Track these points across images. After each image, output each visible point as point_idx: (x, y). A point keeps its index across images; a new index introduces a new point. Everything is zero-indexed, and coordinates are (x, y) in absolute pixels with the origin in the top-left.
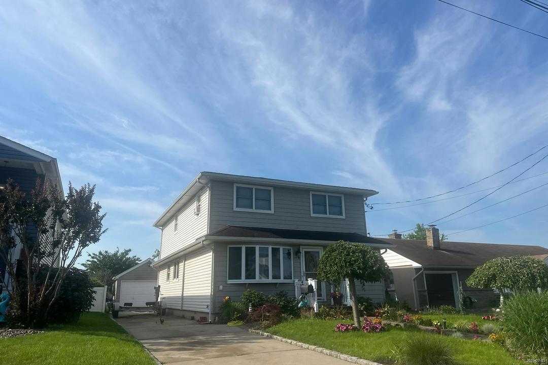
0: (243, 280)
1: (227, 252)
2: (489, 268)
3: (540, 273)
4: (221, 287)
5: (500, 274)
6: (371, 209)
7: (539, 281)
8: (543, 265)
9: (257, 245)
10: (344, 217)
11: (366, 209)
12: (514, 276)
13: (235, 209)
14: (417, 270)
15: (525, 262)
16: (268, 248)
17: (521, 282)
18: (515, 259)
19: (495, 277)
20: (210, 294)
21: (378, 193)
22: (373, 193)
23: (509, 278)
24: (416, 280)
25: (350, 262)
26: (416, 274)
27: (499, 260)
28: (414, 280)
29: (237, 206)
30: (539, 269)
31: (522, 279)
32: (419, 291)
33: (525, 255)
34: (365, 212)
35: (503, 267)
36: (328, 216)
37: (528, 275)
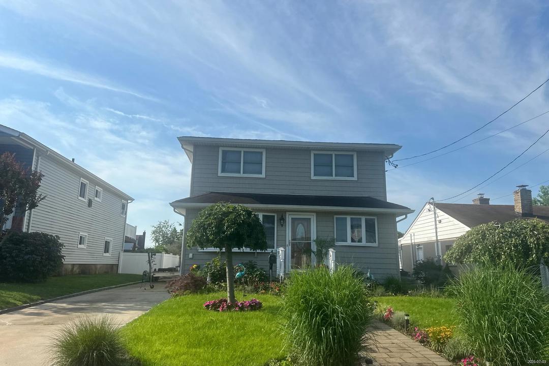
2: (468, 236)
3: (538, 244)
4: (191, 255)
6: (396, 167)
10: (355, 178)
13: (220, 174)
21: (401, 147)
22: (395, 148)
27: (484, 226)
29: (223, 171)
30: (539, 238)
34: (384, 171)
36: (334, 178)
37: (516, 246)
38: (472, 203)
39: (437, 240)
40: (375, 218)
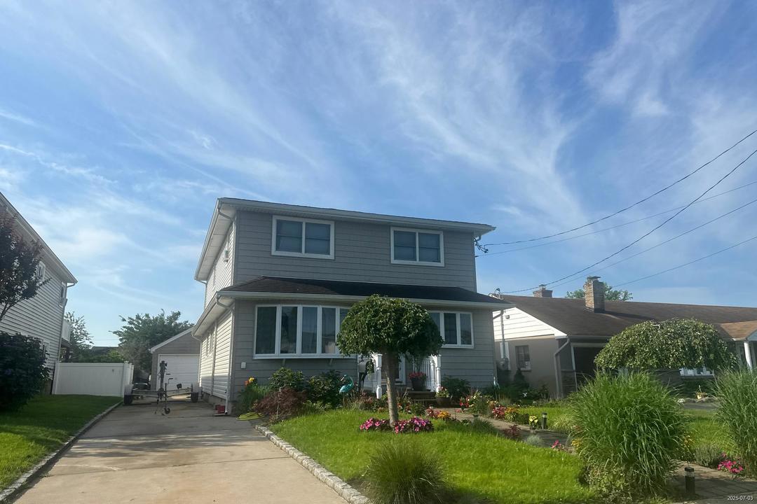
0: (277, 354)
1: (254, 314)
2: (628, 337)
3: (703, 345)
4: (243, 365)
5: (641, 346)
6: (485, 252)
7: (701, 358)
8: (711, 334)
9: (299, 304)
10: (442, 264)
11: (477, 251)
12: (662, 350)
13: (274, 252)
14: (561, 341)
15: (683, 329)
16: (317, 308)
17: (672, 359)
18: (669, 323)
19: (635, 352)
20: (227, 374)
21: (494, 228)
22: (487, 229)
23: (654, 353)
24: (559, 357)
25: (375, 326)
26: (560, 346)
27: (644, 326)
28: (557, 355)
29: (278, 248)
30: (703, 339)
31: (673, 355)
32: (562, 372)
33: (686, 318)
34: (474, 257)
35: (647, 337)
36: (417, 262)
37: (683, 348)
38: (533, 296)
39: (504, 339)
40: (471, 314)
